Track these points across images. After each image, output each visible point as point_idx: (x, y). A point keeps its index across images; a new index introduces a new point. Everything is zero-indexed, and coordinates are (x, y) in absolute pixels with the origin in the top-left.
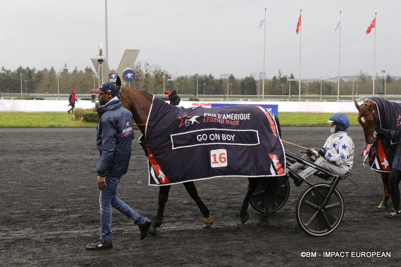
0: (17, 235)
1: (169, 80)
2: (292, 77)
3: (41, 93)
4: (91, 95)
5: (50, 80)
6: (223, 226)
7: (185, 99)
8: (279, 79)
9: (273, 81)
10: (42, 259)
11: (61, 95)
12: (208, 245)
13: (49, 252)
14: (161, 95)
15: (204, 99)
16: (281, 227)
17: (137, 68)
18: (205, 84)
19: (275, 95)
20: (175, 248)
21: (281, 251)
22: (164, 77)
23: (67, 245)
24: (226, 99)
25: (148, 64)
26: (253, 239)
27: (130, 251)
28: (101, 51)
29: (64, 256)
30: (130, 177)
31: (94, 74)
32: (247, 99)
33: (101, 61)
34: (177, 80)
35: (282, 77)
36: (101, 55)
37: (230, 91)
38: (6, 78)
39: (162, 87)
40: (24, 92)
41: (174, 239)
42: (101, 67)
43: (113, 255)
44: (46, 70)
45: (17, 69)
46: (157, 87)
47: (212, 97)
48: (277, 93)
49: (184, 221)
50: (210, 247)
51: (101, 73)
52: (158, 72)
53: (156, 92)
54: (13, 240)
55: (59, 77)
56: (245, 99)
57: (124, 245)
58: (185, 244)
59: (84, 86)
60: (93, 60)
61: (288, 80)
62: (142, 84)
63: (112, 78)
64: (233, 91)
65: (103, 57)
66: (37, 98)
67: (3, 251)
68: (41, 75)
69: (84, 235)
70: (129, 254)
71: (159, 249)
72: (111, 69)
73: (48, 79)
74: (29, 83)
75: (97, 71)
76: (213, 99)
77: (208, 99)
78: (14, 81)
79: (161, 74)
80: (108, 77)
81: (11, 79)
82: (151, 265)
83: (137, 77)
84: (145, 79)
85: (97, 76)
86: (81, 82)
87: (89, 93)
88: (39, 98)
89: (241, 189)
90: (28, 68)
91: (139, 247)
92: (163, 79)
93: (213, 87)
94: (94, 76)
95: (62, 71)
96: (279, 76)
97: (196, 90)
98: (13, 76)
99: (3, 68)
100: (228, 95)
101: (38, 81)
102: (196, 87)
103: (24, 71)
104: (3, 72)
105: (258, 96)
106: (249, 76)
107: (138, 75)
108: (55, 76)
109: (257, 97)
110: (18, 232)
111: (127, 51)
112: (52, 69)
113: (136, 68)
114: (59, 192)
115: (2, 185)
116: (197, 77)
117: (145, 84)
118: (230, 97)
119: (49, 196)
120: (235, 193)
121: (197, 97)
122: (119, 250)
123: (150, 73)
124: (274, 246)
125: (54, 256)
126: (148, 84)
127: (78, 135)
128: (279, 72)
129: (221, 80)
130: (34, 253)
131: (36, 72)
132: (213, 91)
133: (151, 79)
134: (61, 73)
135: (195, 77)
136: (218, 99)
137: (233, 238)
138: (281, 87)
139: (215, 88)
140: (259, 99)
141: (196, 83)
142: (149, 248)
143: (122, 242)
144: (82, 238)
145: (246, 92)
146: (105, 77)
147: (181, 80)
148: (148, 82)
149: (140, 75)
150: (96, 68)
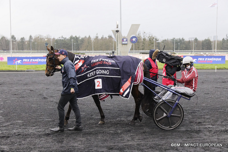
1: (157, 42)
3: (83, 50)
4: (112, 51)
5: (88, 43)
6: (190, 128)
8: (226, 40)
9: (222, 42)
10: (86, 144)
11: (94, 51)
12: (181, 140)
13: (90, 140)
15: (179, 53)
16: (227, 131)
17: (139, 35)
18: (179, 44)
19: (224, 50)
21: (227, 145)
22: (154, 40)
24: (193, 53)
25: (145, 33)
26: (209, 137)
27: (135, 142)
28: (118, 26)
29: (98, 143)
32: (206, 53)
33: (117, 31)
34: (162, 42)
36: (117, 28)
37: (195, 48)
38: (64, 42)
39: (153, 46)
40: (74, 50)
42: (118, 35)
43: (126, 144)
44: (86, 37)
45: (70, 37)
46: (150, 46)
47: (184, 52)
48: (225, 49)
51: (117, 38)
55: (93, 41)
56: (204, 53)
57: (132, 138)
58: (167, 138)
59: (107, 46)
60: (113, 31)
62: (141, 44)
63: (124, 41)
65: (119, 29)
66: (81, 53)
67: (65, 139)
68: (83, 40)
69: (109, 132)
70: (135, 143)
71: (152, 141)
72: (123, 36)
74: (77, 45)
75: (115, 37)
76: (184, 53)
77: (181, 53)
78: (68, 44)
79: (153, 38)
81: (67, 42)
82: (148, 150)
83: (138, 40)
84: (143, 42)
85: (115, 40)
86: (106, 44)
87: (110, 50)
88: (82, 53)
89: (202, 107)
90: (76, 36)
91: (141, 139)
92: (154, 41)
94: (113, 40)
95: (95, 37)
96: (226, 38)
97: (174, 48)
99: (62, 36)
100: (194, 50)
101: (82, 44)
102: (174, 46)
103: (74, 38)
104: (62, 39)
105: (213, 50)
106: (207, 39)
107: (139, 39)
108: (91, 40)
109: (212, 52)
111: (133, 25)
112: (89, 36)
113: (137, 35)
114: (94, 107)
117: (143, 45)
118: (195, 52)
119: (89, 109)
120: (198, 110)
121: (174, 52)
122: (129, 141)
123: (146, 38)
124: (222, 142)
125: (92, 143)
128: (227, 36)
129: (189, 41)
130: (81, 141)
131: (80, 39)
132: (185, 48)
133: (146, 41)
134: (95, 39)
135: (173, 40)
136: (187, 53)
137: (197, 136)
139: (185, 46)
140: (213, 53)
141: (174, 43)
142: (146, 140)
143: (131, 136)
144: (108, 133)
145: (205, 48)
146: (120, 41)
147: (164, 41)
148: (145, 43)
149: (140, 39)
150: (115, 36)
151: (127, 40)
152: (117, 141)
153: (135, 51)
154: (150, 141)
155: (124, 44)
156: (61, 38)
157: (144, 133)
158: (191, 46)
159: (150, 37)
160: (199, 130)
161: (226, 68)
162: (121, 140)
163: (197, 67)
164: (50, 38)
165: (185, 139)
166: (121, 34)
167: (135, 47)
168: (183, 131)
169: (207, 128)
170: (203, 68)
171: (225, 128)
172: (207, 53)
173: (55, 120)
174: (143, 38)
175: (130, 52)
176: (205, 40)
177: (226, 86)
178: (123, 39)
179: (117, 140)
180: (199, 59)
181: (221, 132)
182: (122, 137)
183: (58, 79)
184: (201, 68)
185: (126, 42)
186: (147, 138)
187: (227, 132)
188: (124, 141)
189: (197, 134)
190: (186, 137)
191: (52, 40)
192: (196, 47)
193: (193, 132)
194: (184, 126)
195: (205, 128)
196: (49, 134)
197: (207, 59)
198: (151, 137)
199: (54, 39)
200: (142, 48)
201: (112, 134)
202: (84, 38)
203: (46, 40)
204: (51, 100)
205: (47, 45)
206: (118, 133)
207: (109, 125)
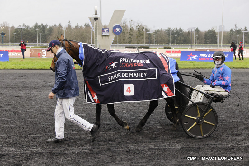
0: (34, 150)
1: (148, 33)
2: (246, 30)
6: (188, 146)
7: (161, 47)
8: (235, 31)
9: (230, 33)
12: (176, 160)
14: (142, 44)
15: (175, 47)
16: (233, 148)
17: (124, 23)
18: (176, 36)
20: (150, 162)
22: (144, 30)
23: (70, 158)
24: (193, 47)
25: (132, 21)
28: (96, 12)
30: (118, 108)
31: (91, 28)
32: (209, 47)
33: (96, 19)
34: (154, 33)
35: (237, 29)
36: (96, 14)
37: (196, 41)
38: (26, 32)
39: (143, 38)
40: (39, 42)
41: (150, 155)
42: (96, 23)
44: (55, 25)
45: (34, 25)
46: (139, 38)
47: (181, 46)
49: (158, 142)
50: (178, 162)
51: (96, 28)
52: (140, 27)
53: (138, 42)
54: (31, 153)
55: (65, 31)
56: (207, 47)
57: (112, 159)
58: (158, 159)
59: (84, 38)
60: (90, 18)
61: (242, 32)
62: (127, 36)
63: (104, 32)
64: (198, 41)
65: (97, 16)
67: (24, 161)
68: (51, 30)
69: (83, 151)
71: (139, 163)
73: (57, 32)
74: (43, 35)
75: (93, 27)
76: (182, 47)
77: (179, 47)
78: (32, 34)
79: (142, 28)
80: (101, 31)
81: (30, 32)
84: (129, 32)
85: (93, 31)
86: (81, 35)
90: (42, 24)
91: (123, 161)
92: (143, 32)
93: (182, 38)
94: (91, 30)
95: (67, 26)
96: (235, 28)
97: (169, 40)
98: (31, 30)
99: (24, 24)
100: (194, 44)
101: (49, 34)
102: (169, 38)
103: (39, 27)
104: (24, 27)
105: (218, 44)
106: (211, 29)
107: (124, 29)
108: (62, 30)
109: (217, 46)
110: (34, 147)
111: (115, 11)
112: (60, 25)
113: (123, 24)
115: (23, 112)
116: (170, 30)
117: (130, 36)
118: (196, 46)
121: (170, 46)
122: (108, 162)
123: (133, 27)
126: (132, 36)
127: (79, 75)
128: (236, 25)
129: (189, 32)
131: (48, 27)
132: (183, 41)
133: (134, 32)
134: (67, 28)
135: (168, 30)
136: (186, 47)
138: (237, 38)
139: (184, 39)
140: (219, 47)
141: (169, 35)
142: (130, 162)
143: (111, 156)
144: (81, 153)
145: (209, 41)
146: (99, 31)
147: (157, 32)
148: (132, 34)
149: (126, 29)
150: (93, 24)
151: (108, 31)
152: (93, 163)
153: (119, 44)
154: (135, 163)
155: (105, 36)
156: (22, 26)
157: (128, 152)
158: (191, 38)
159: (139, 27)
160: (198, 148)
161: (234, 67)
162: (98, 162)
163: (198, 65)
164: (8, 26)
165: (181, 160)
166: (101, 22)
167: (120, 39)
168: (178, 149)
169: (209, 145)
170: (206, 67)
171: (231, 144)
172: (211, 48)
173: (11, 136)
174: (129, 27)
175: (112, 46)
176: (208, 31)
177: (234, 90)
178: (103, 29)
179: (92, 161)
180: (201, 55)
181: (226, 149)
182: (99, 158)
183: (18, 81)
184: (203, 66)
185: (107, 33)
186: (132, 159)
187: (233, 150)
188: (102, 163)
189: (195, 153)
190: (181, 157)
191: (10, 29)
192: (198, 40)
193: (190, 150)
194: (180, 142)
195: (206, 145)
196: (3, 154)
197: (211, 56)
198: (137, 157)
199: (13, 27)
200: (129, 40)
201: (87, 154)
202: (53, 27)
203: (2, 29)
204: (7, 109)
205: (3, 36)
206: (94, 153)
207: (83, 142)
